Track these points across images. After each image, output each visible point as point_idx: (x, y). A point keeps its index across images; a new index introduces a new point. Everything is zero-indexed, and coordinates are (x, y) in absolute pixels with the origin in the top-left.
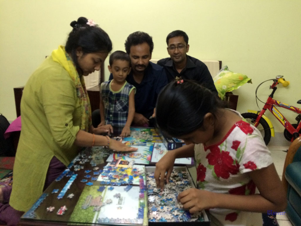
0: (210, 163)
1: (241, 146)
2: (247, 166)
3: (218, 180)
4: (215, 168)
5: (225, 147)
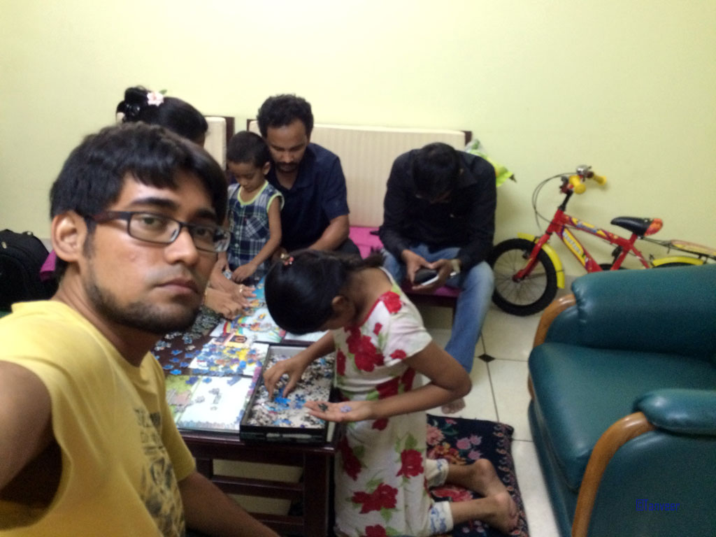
0: (351, 350)
1: (383, 331)
2: (394, 356)
3: (360, 373)
4: (356, 359)
5: (367, 330)
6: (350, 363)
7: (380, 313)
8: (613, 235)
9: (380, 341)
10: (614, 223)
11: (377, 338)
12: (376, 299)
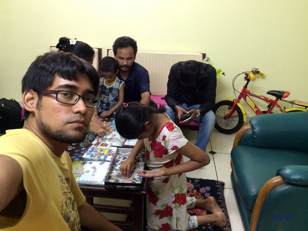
0: (152, 149)
1: (167, 139)
2: (173, 149)
3: (157, 159)
4: (154, 153)
5: (159, 139)
6: (152, 155)
7: (165, 131)
8: (268, 98)
9: (165, 144)
10: (268, 93)
11: (164, 142)
12: (163, 126)
